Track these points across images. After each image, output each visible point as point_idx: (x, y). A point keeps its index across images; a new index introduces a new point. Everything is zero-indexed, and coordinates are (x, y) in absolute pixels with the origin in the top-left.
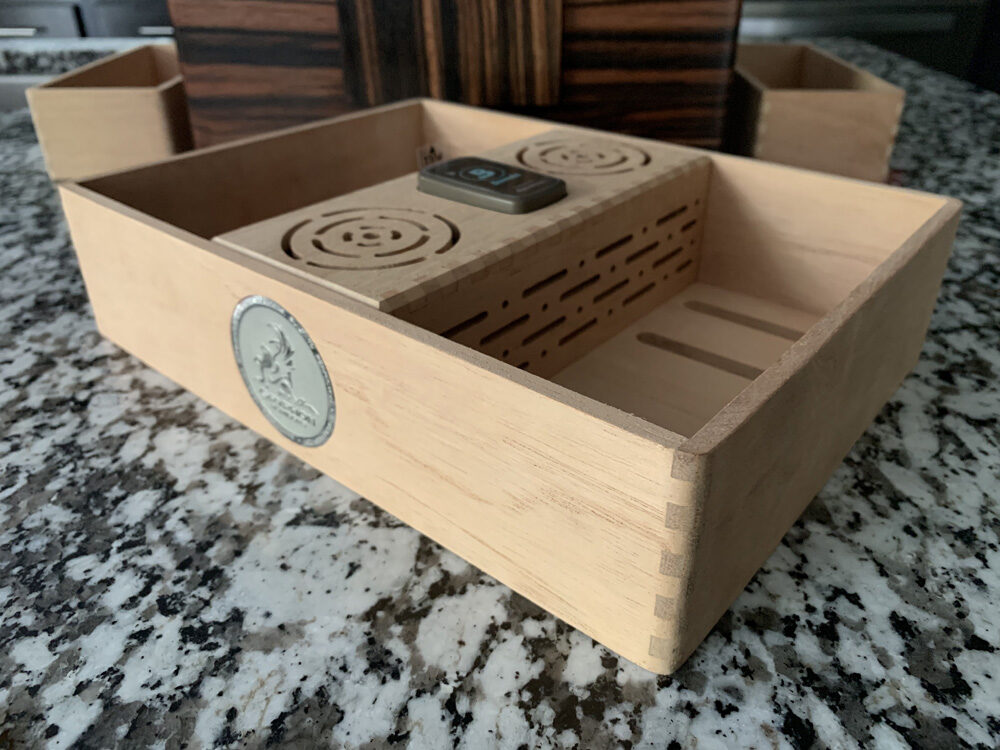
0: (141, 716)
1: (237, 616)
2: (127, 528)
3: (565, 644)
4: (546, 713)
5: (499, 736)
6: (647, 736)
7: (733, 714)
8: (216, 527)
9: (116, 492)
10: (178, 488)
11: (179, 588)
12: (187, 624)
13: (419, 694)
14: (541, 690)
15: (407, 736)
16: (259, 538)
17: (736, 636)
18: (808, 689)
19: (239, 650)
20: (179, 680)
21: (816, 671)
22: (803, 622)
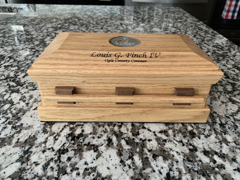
0: (3, 140)
1: (22, 124)
2: (4, 111)
3: (76, 128)
4: (70, 138)
5: (62, 142)
6: (85, 141)
7: (100, 138)
8: (20, 110)
9: (2, 104)
10: (14, 104)
11: (12, 120)
12: (13, 126)
13: (50, 136)
14: (70, 135)
15: (47, 142)
16: (28, 112)
17: (105, 127)
18: (114, 135)
19: (21, 130)
20: (10, 134)
21: (116, 132)
22: (117, 124)
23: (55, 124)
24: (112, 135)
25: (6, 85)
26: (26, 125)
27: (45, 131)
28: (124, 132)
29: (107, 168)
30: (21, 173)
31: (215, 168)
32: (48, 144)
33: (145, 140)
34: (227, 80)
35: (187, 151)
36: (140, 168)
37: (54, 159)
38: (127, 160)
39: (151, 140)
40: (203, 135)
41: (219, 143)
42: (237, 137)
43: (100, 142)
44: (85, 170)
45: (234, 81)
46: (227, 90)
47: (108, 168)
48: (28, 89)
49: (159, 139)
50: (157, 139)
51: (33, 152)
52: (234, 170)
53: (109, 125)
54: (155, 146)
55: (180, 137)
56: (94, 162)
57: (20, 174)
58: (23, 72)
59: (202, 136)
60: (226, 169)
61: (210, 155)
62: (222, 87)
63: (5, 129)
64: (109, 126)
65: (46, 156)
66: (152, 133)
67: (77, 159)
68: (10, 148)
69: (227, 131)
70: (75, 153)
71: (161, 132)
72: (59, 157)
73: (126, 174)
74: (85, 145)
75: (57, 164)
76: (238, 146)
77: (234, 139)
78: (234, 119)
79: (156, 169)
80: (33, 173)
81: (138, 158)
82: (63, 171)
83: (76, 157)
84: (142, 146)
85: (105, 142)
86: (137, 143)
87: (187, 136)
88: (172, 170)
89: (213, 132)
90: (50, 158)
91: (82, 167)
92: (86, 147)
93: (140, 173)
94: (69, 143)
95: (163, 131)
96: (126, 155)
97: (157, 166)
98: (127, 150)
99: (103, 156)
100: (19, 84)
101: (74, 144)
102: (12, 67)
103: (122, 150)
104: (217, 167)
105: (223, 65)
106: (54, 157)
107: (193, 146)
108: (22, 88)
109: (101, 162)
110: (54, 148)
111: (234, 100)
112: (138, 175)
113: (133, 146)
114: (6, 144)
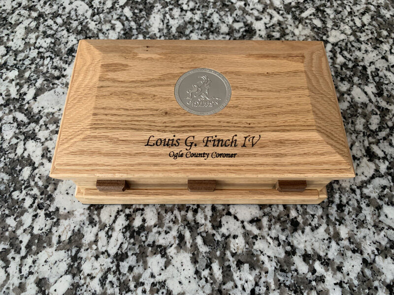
23: (104, 208)
24: (185, 228)
25: (12, 122)
26: (63, 211)
27: (92, 222)
28: (200, 223)
29: (178, 283)
30: (76, 290)
31: (311, 281)
32: (100, 244)
33: (229, 235)
34: (377, 101)
35: (283, 255)
36: (219, 282)
37: (112, 270)
38: (204, 270)
39: (237, 236)
40: (309, 227)
41: (327, 240)
42: (356, 229)
43: (169, 240)
44: (152, 285)
45: (388, 103)
46: (369, 128)
47: (180, 283)
48: (49, 131)
49: (248, 235)
50: (245, 234)
51: (84, 258)
52: (335, 284)
53: (180, 209)
54: (241, 247)
55: (277, 230)
56: (162, 272)
57: (74, 291)
58: (31, 84)
59: (308, 229)
60: (326, 283)
61: (310, 261)
62: (363, 121)
63: (36, 217)
64: (180, 211)
65: (101, 265)
66: (239, 224)
67: (141, 269)
68: (52, 252)
69: (345, 218)
70: (137, 260)
71: (252, 222)
72: (118, 266)
73: (202, 292)
74: (149, 245)
75: (116, 277)
76: (352, 246)
77: (350, 232)
78: (361, 194)
79: (239, 283)
80: (90, 291)
81: (218, 267)
82: (125, 287)
83: (139, 266)
84: (225, 246)
85: (175, 241)
86: (218, 241)
87: (287, 228)
88: (258, 285)
89: (325, 221)
90: (107, 268)
91: (148, 282)
92: (150, 249)
93: (218, 290)
94: (127, 243)
95: (256, 219)
96: (203, 262)
97: (240, 279)
98: (204, 254)
99: (174, 264)
100: (32, 117)
101: (134, 244)
102: (7, 69)
103: (198, 254)
104: (315, 280)
105: (383, 58)
106: (111, 266)
107: (292, 246)
108: (38, 127)
109: (171, 273)
110: (110, 252)
111: (373, 152)
112: (216, 292)
113: (212, 246)
114: (45, 245)
